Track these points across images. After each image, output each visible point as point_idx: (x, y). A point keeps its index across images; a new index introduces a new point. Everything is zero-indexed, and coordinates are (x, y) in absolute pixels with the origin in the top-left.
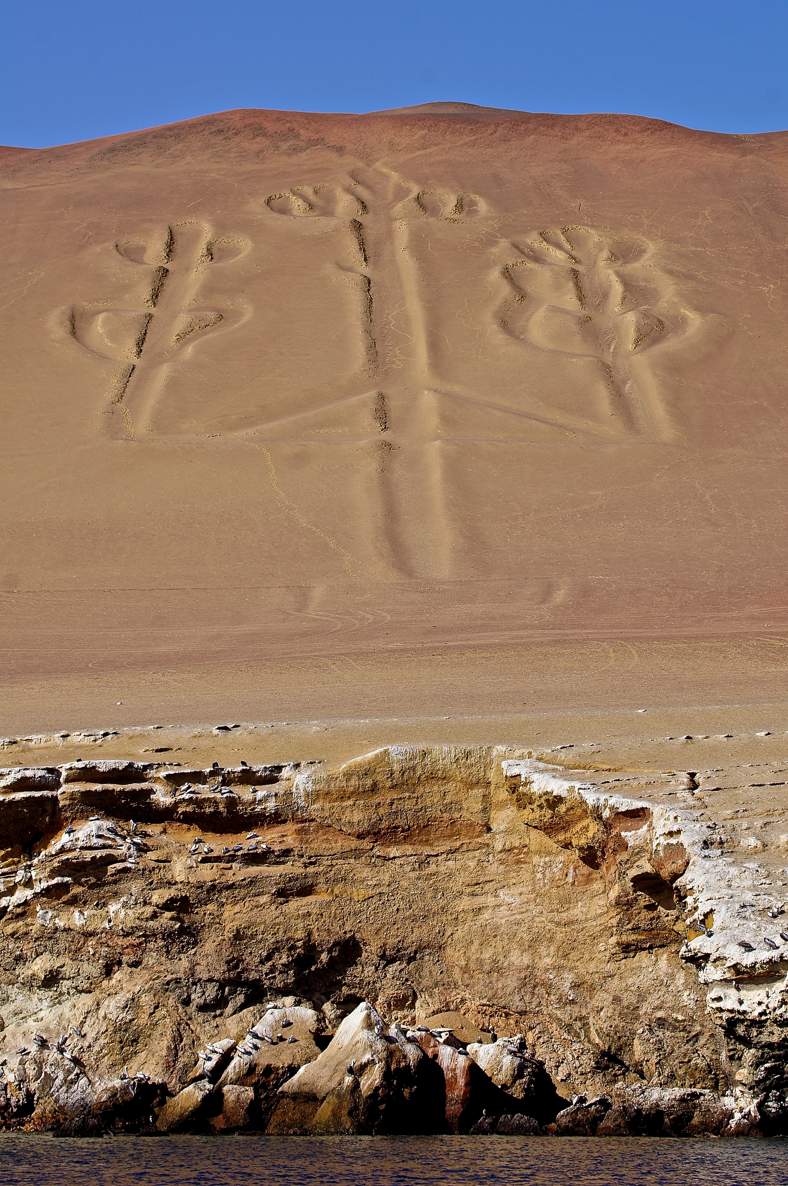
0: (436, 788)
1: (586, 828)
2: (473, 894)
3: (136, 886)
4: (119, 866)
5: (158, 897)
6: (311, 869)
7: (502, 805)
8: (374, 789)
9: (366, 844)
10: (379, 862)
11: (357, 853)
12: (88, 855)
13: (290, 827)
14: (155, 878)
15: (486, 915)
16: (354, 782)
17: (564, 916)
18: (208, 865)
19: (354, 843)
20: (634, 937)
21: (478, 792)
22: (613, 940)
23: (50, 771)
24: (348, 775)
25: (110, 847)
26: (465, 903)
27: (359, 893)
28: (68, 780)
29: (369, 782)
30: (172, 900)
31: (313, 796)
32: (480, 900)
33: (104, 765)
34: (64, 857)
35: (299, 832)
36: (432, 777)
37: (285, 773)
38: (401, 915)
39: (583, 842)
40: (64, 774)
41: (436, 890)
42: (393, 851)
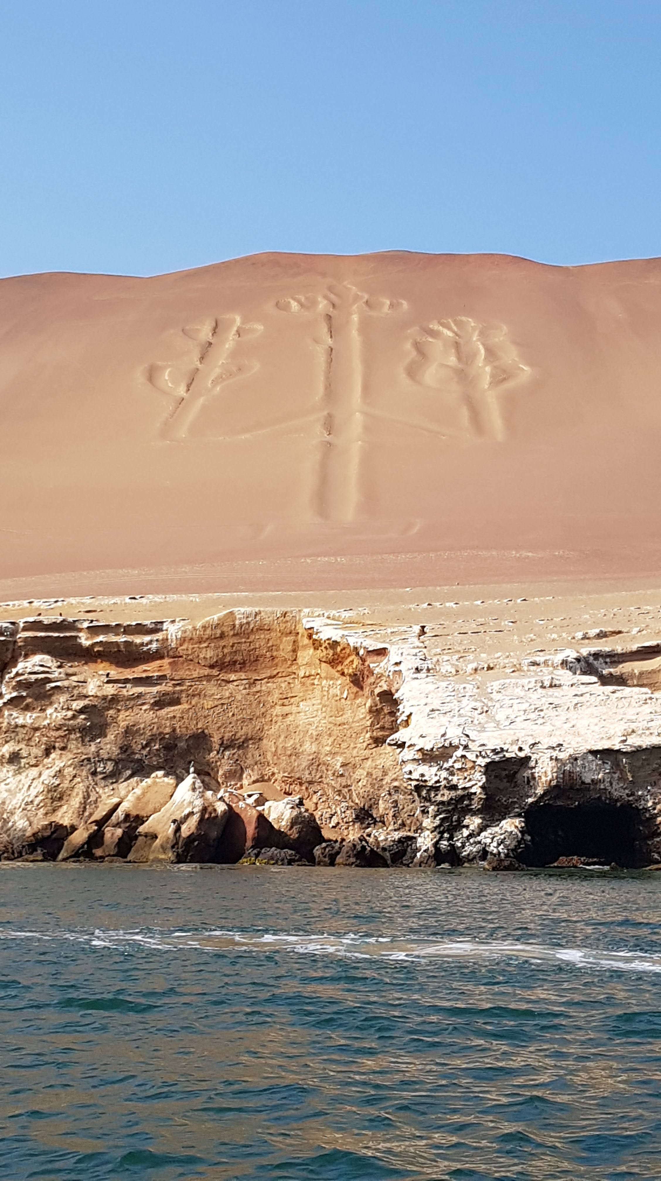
0: (262, 636)
1: (352, 661)
2: (283, 705)
3: (62, 698)
4: (53, 685)
5: (78, 705)
6: (178, 688)
7: (305, 647)
8: (222, 636)
9: (215, 672)
10: (223, 684)
11: (209, 678)
12: (33, 677)
13: (166, 661)
14: (76, 692)
15: (290, 718)
16: (208, 632)
17: (339, 720)
18: (111, 685)
19: (207, 671)
20: (381, 733)
21: (291, 638)
22: (368, 735)
23: (13, 623)
24: (204, 628)
25: (47, 672)
26: (278, 710)
27: (209, 703)
28: (25, 629)
29: (219, 632)
30: (85, 707)
31: (182, 641)
32: (286, 709)
33: (46, 620)
34: (18, 679)
35: (170, 663)
36: (260, 629)
37: (165, 626)
38: (235, 718)
39: (351, 671)
40: (22, 625)
41: (260, 702)
42: (233, 677)
